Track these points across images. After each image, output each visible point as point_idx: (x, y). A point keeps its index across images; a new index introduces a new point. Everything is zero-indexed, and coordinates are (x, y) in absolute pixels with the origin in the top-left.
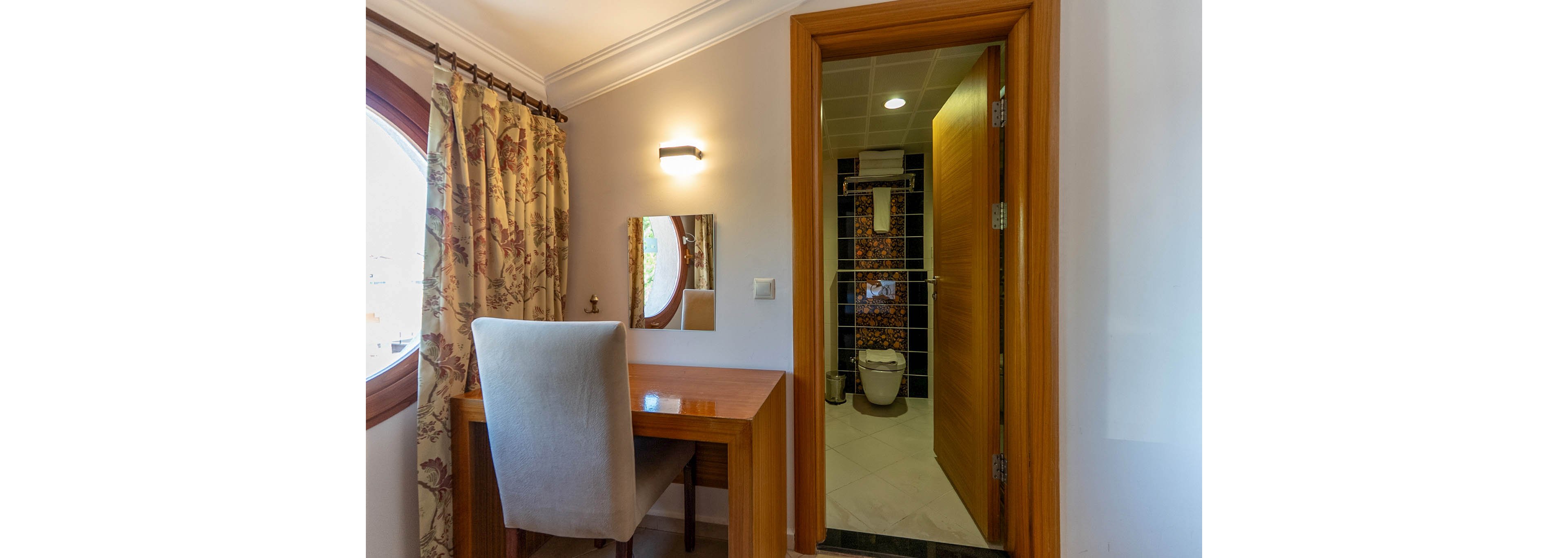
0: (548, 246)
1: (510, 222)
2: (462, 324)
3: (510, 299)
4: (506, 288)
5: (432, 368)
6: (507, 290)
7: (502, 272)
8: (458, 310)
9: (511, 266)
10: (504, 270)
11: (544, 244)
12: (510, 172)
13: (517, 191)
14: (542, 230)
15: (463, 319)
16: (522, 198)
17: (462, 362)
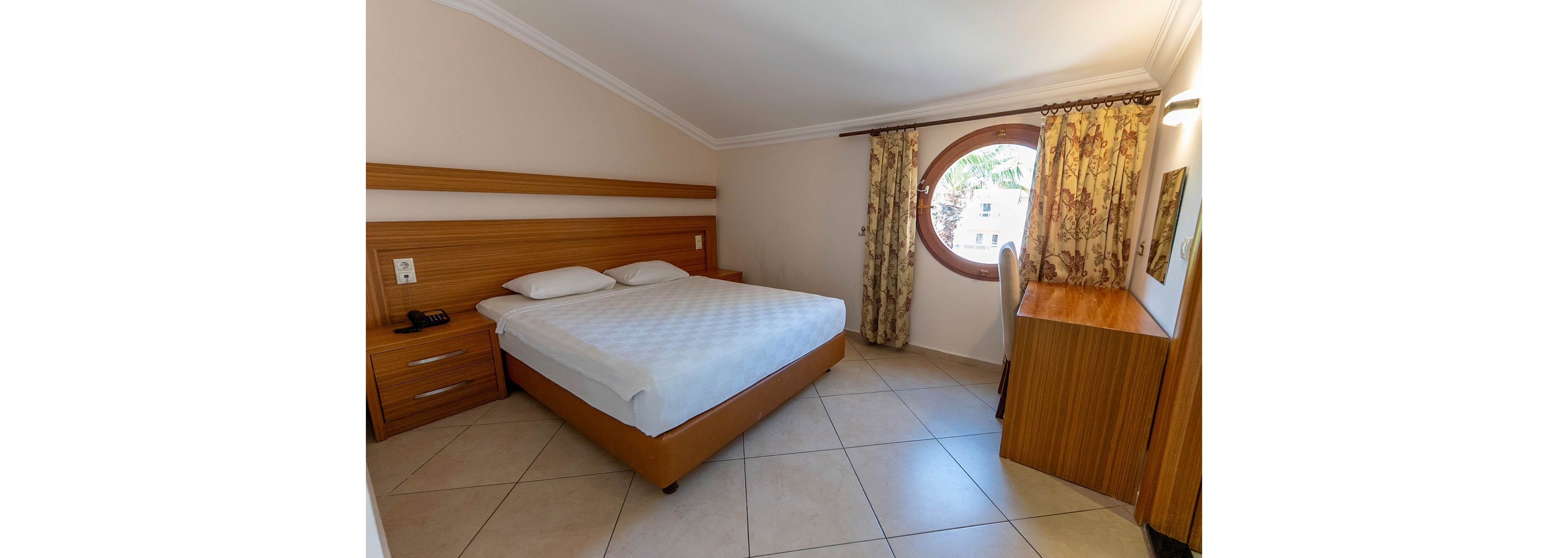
0: (1112, 202)
1: (1078, 190)
2: (1036, 245)
3: (1068, 236)
4: (1066, 229)
5: (1021, 263)
6: (1067, 231)
7: (1065, 220)
8: (1036, 238)
9: (1072, 216)
10: (1066, 219)
11: (1109, 201)
12: (1084, 156)
13: (1089, 167)
14: (1109, 190)
15: (1038, 243)
16: (1092, 171)
17: (1035, 264)
